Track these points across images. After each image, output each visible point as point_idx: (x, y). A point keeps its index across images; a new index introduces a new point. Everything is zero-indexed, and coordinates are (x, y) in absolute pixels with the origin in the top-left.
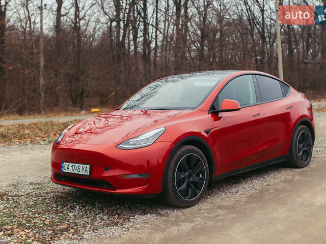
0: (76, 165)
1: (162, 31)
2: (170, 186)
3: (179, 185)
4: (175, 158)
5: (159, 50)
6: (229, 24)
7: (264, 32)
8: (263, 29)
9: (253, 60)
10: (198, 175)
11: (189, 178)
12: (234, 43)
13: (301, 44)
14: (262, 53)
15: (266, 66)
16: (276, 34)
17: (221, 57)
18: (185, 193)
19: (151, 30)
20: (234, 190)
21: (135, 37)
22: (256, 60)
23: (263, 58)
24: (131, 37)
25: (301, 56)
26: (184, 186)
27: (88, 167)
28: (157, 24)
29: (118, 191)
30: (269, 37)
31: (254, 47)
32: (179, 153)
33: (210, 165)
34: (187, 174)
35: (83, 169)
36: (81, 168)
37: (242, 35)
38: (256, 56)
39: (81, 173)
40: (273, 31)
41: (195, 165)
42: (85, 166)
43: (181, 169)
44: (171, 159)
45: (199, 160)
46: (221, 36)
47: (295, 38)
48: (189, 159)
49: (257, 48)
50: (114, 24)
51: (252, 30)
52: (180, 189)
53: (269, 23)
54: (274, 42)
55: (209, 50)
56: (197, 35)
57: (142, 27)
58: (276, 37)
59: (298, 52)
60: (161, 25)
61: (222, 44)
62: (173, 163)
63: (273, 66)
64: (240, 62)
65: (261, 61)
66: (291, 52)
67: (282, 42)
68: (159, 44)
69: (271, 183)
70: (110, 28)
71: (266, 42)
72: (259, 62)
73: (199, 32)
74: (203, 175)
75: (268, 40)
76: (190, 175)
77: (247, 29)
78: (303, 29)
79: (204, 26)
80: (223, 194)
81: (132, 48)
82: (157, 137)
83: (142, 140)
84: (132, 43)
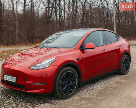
0: (10, 77)
1: (67, 12)
2: (57, 89)
3: (62, 88)
4: (60, 74)
5: (65, 20)
6: (94, 9)
7: (108, 13)
8: (108, 11)
9: (104, 24)
10: (73, 82)
11: (68, 84)
12: (96, 17)
13: (123, 18)
14: (107, 21)
15: (109, 27)
16: (113, 13)
17: (91, 22)
18: (65, 92)
19: (63, 12)
20: (92, 88)
22: (105, 24)
24: (55, 14)
26: (65, 88)
27: (15, 78)
28: (65, 9)
29: (29, 91)
30: (110, 15)
31: (104, 19)
32: (62, 71)
33: (79, 76)
34: (66, 82)
35: (13, 79)
36: (12, 78)
37: (99, 14)
38: (105, 22)
39: (12, 81)
40: (112, 12)
41: (71, 77)
42: (14, 77)
43: (63, 80)
44: (58, 75)
45: (73, 74)
46: (91, 14)
47: (121, 15)
48: (68, 74)
49: (105, 19)
51: (104, 11)
52: (62, 90)
53: (110, 9)
54: (112, 17)
55: (86, 20)
56: (81, 14)
57: (59, 10)
58: (113, 15)
59: (122, 21)
60: (67, 10)
61: (92, 18)
62: (59, 76)
63: (112, 26)
64: (98, 25)
65: (107, 24)
66: (119, 21)
67: (116, 17)
68: (66, 17)
69: (110, 84)
70: (46, 10)
71: (109, 17)
72: (106, 25)
73: (82, 12)
74: (76, 82)
75: (110, 16)
76: (68, 82)
77: (101, 12)
78: (124, 12)
79: (84, 10)
80: (86, 90)
81: (55, 19)
82: (51, 63)
83: (43, 65)
84: (55, 17)
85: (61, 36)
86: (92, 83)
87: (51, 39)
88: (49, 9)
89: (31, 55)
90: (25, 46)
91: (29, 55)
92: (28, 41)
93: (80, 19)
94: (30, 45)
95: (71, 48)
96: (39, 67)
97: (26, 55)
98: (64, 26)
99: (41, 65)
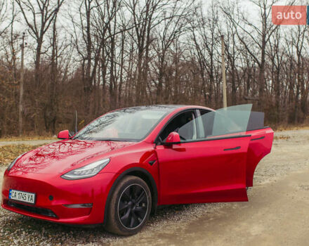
0: (23, 193)
1: (127, 68)
2: (112, 215)
3: (122, 215)
4: (119, 188)
5: (124, 85)
6: (183, 65)
7: (212, 72)
8: (211, 70)
9: (202, 96)
10: (140, 205)
11: (132, 208)
12: (187, 82)
13: (243, 83)
14: (210, 90)
15: (213, 101)
16: (222, 74)
17: (176, 92)
18: (128, 223)
19: (118, 68)
20: (176, 218)
21: (104, 73)
22: (205, 96)
23: (211, 94)
24: (101, 73)
25: (242, 93)
26: (127, 215)
27: (34, 195)
28: (122, 63)
29: (60, 220)
30: (217, 77)
31: (203, 84)
32: (122, 184)
33: (152, 195)
34: (130, 203)
35: (28, 198)
36: (27, 196)
37: (194, 74)
38: (205, 92)
39: (27, 201)
40: (220, 72)
41: (138, 195)
42: (31, 194)
43: (123, 200)
44: (114, 190)
45: (142, 190)
46: (176, 74)
47: (238, 78)
48: (131, 189)
49: (206, 86)
50: (86, 62)
51: (203, 69)
52: (123, 218)
53: (216, 65)
54: (220, 80)
55: (167, 86)
56: (157, 73)
57: (110, 65)
58: (222, 77)
59: (240, 90)
60: (126, 64)
61: (178, 82)
62: (116, 193)
63: (219, 101)
64: (191, 97)
65: (209, 96)
66: (234, 89)
67: (227, 81)
68: (124, 80)
69: (212, 211)
70: (83, 65)
71: (213, 80)
72: (207, 98)
73: (158, 71)
74: (146, 204)
75: (215, 79)
76: (133, 204)
77: (198, 69)
78: (245, 71)
79: (162, 66)
80: (165, 222)
81: (101, 82)
82: (101, 168)
83: (87, 171)
84: (101, 78)
85: (117, 118)
86: (177, 210)
87: (97, 126)
88: (89, 63)
89: (53, 156)
90: (39, 139)
91: (49, 155)
92: (45, 128)
93: (153, 84)
94: (48, 136)
95: (138, 140)
96: (79, 175)
97: (43, 156)
98: (120, 98)
99: (82, 172)
